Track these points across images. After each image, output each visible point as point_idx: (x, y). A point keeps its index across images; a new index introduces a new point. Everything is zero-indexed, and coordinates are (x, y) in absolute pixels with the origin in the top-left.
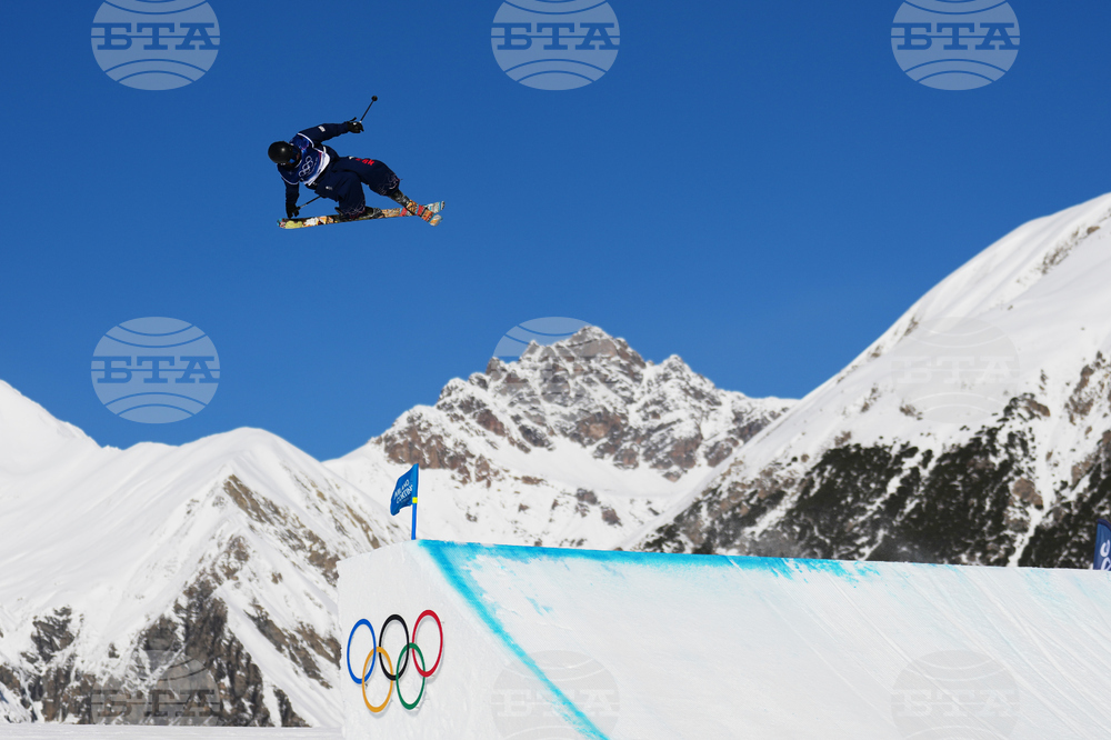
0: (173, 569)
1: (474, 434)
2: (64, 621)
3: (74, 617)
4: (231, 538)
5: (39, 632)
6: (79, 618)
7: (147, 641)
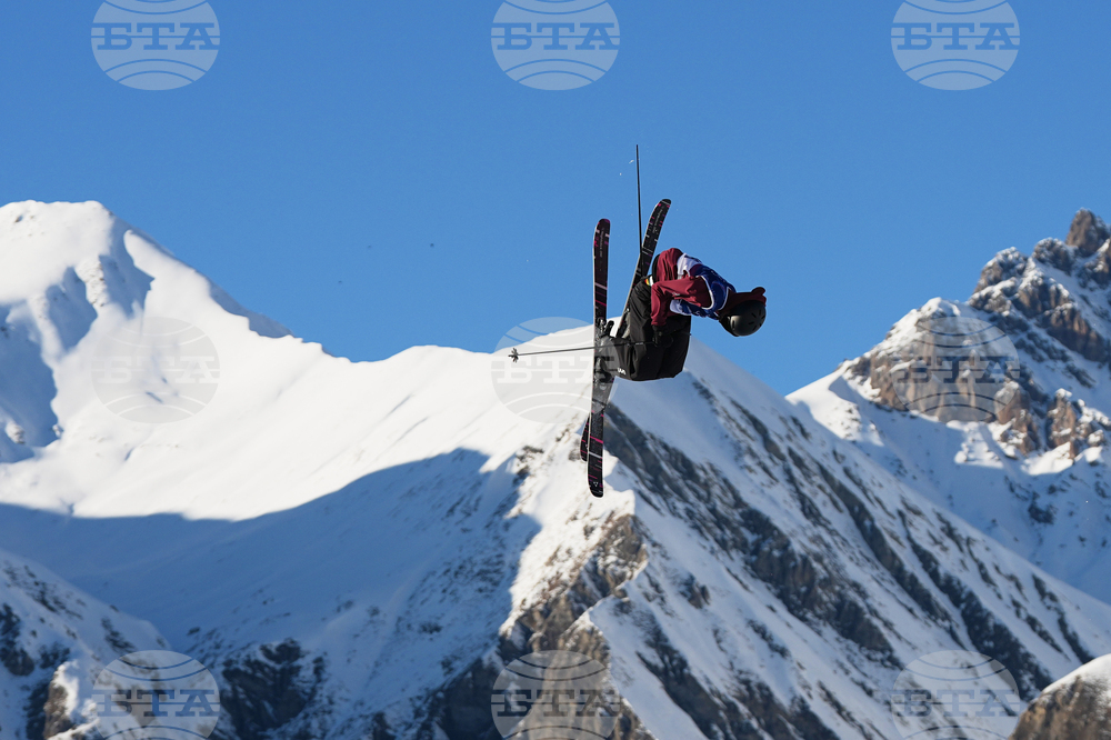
0: (496, 577)
1: (1044, 355)
2: (283, 670)
3: (306, 665)
4: (609, 520)
5: (234, 690)
6: (313, 666)
7: (447, 711)
